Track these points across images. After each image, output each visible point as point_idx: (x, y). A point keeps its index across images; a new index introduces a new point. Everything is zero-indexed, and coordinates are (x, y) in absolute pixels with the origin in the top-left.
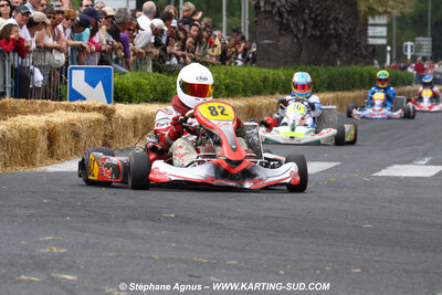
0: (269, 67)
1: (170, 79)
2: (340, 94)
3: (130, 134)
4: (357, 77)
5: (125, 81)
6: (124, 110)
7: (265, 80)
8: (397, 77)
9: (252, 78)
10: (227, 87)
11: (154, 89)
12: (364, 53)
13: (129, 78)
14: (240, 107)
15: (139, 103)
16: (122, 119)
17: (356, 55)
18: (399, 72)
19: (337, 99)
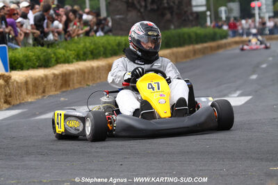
0: (122, 35)
1: (50, 50)
2: (175, 50)
3: (24, 92)
4: (186, 36)
5: (17, 55)
6: (18, 76)
7: (119, 44)
8: (215, 34)
9: (109, 44)
10: (92, 53)
11: (38, 58)
12: (191, 18)
13: (20, 52)
14: (103, 66)
15: (28, 69)
16: (17, 82)
17: (185, 20)
18: (217, 30)
19: (173, 54)
